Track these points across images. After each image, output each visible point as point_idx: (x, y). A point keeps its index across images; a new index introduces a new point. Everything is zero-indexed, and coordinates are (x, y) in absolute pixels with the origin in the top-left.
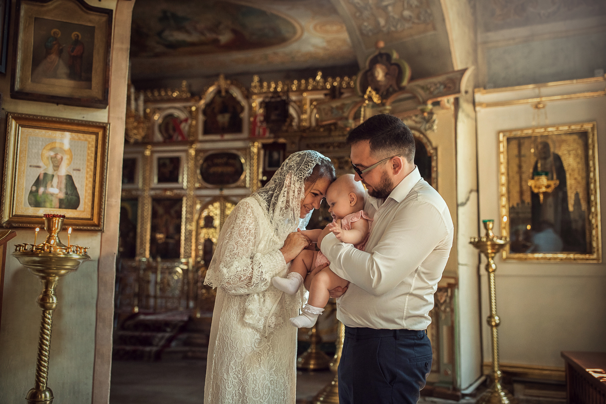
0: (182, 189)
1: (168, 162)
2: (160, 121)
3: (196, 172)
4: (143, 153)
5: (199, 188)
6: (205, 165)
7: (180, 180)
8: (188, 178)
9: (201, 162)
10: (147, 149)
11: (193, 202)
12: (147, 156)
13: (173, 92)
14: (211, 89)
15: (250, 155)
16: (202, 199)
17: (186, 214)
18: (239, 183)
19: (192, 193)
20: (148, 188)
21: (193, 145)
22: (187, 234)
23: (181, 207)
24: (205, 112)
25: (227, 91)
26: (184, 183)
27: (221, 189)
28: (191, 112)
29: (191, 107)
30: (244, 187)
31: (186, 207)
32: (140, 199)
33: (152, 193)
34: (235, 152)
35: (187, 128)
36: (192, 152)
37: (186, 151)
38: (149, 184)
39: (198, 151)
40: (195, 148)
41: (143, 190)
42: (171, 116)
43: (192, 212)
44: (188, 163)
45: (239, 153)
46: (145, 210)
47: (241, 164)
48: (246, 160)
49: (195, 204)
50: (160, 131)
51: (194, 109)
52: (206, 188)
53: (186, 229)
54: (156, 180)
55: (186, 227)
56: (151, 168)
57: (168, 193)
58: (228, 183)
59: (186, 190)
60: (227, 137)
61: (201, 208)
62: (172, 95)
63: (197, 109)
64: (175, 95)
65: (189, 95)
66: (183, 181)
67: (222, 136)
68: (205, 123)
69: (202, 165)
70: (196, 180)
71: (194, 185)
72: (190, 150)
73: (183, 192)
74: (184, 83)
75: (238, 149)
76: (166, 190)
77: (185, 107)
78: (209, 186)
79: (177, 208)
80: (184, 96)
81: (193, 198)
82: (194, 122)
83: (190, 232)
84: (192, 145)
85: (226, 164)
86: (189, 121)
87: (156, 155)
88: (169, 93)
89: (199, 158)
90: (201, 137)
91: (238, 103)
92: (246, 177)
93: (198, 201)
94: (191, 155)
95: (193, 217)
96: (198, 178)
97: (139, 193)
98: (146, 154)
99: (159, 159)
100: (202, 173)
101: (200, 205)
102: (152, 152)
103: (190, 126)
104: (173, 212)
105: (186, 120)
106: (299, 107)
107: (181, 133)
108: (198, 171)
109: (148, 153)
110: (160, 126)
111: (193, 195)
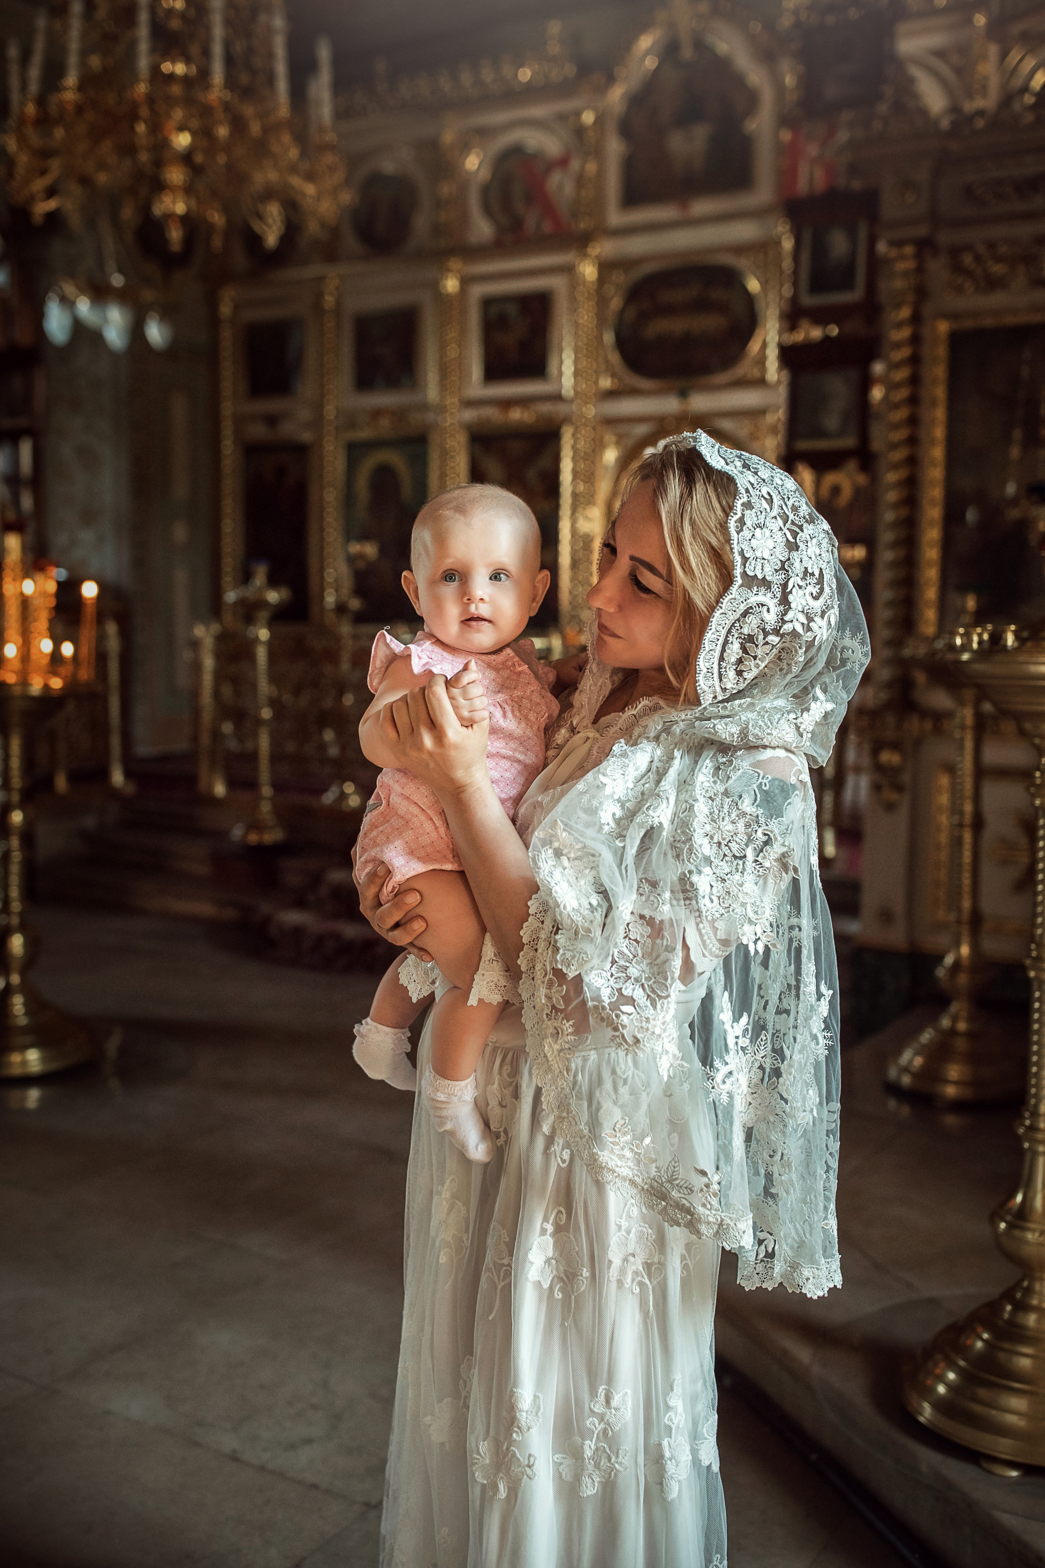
0: (558, 397)
1: (512, 310)
2: (484, 175)
3: (599, 338)
4: (435, 286)
5: (611, 395)
6: (631, 315)
7: (552, 368)
8: (576, 361)
9: (616, 303)
10: (448, 270)
11: (593, 440)
12: (449, 295)
13: (520, 65)
14: (646, 42)
15: (780, 266)
16: (623, 428)
17: (573, 480)
18: (744, 369)
19: (591, 411)
20: (456, 400)
21: (591, 244)
22: (577, 548)
23: (557, 459)
24: (626, 129)
25: (700, 45)
26: (564, 380)
27: (683, 394)
28: (580, 131)
29: (578, 114)
30: (761, 382)
31: (573, 459)
32: (434, 439)
33: (469, 415)
34: (727, 259)
35: (569, 189)
36: (589, 271)
37: (569, 270)
38: (459, 389)
39: (606, 267)
40: (597, 257)
41: (442, 409)
42: (516, 152)
43: (592, 473)
44: (575, 310)
45: (742, 263)
46: (448, 472)
47: (749, 299)
48: (764, 284)
49: (598, 447)
50: (487, 210)
51: (588, 118)
52: (633, 392)
53: (574, 531)
54: (476, 371)
55: (572, 525)
56: (463, 332)
57: (516, 415)
58: (706, 370)
59: (571, 401)
60: (701, 207)
61: (618, 460)
62: (516, 76)
63: (600, 121)
64: (525, 74)
65: (570, 70)
66: (560, 374)
67: (684, 205)
68: (629, 166)
69: (622, 313)
70: (603, 367)
71: (596, 383)
72: (582, 265)
73: (561, 409)
74: (555, 28)
75: (740, 249)
76: (506, 404)
77: (562, 117)
78: (645, 384)
79: (544, 462)
80: (555, 75)
81: (594, 428)
82: (591, 167)
83: (587, 540)
84: (586, 246)
85: (700, 306)
86: (575, 164)
87: (478, 291)
88: (507, 71)
89: (610, 290)
90: (615, 217)
91: (739, 80)
92: (764, 345)
93: (609, 438)
94: (584, 281)
95: (594, 490)
96: (607, 361)
97: (430, 417)
98: (445, 287)
99: (487, 303)
100: (622, 344)
101: (618, 449)
102: (466, 281)
103: (580, 180)
104: (531, 475)
105: (563, 162)
106: (959, 71)
107: (549, 209)
108: (609, 338)
109: (451, 285)
110: (485, 190)
111: (595, 417)
